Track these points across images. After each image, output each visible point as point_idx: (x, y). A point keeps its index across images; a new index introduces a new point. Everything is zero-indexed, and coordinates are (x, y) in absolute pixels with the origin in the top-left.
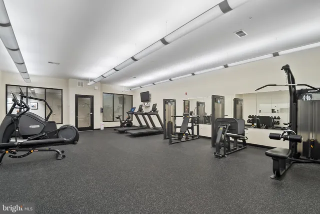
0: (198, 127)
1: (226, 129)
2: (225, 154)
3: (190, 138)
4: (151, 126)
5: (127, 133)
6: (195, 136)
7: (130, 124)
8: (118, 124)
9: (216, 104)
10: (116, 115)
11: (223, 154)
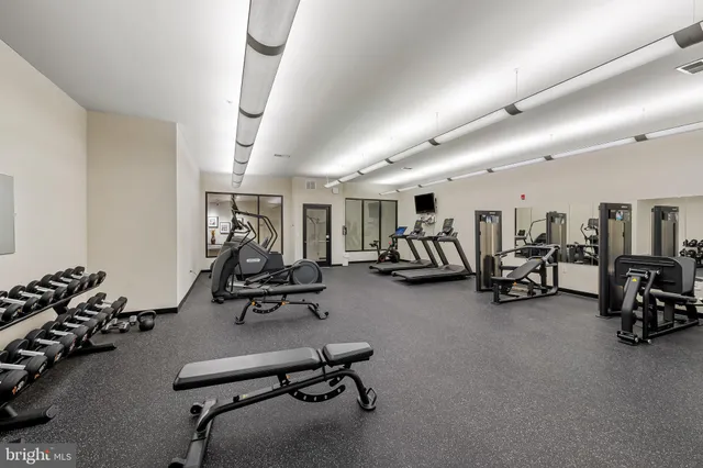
0: (555, 269)
1: (647, 280)
2: (645, 336)
3: (538, 293)
4: (440, 264)
5: (395, 275)
6: (550, 288)
7: (395, 258)
8: (373, 256)
9: (611, 222)
10: (369, 240)
11: (640, 334)
